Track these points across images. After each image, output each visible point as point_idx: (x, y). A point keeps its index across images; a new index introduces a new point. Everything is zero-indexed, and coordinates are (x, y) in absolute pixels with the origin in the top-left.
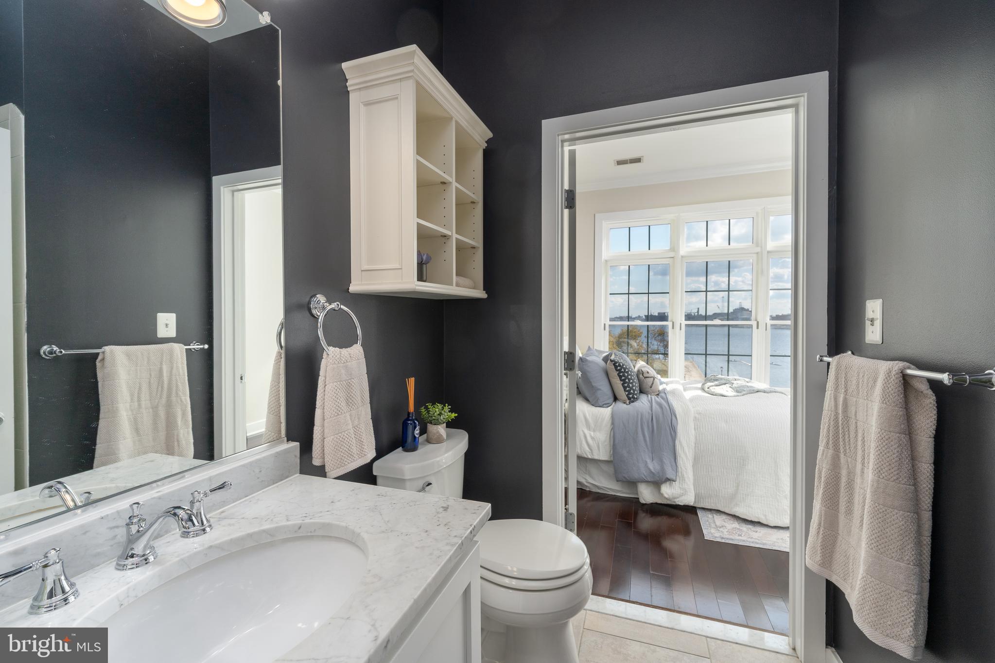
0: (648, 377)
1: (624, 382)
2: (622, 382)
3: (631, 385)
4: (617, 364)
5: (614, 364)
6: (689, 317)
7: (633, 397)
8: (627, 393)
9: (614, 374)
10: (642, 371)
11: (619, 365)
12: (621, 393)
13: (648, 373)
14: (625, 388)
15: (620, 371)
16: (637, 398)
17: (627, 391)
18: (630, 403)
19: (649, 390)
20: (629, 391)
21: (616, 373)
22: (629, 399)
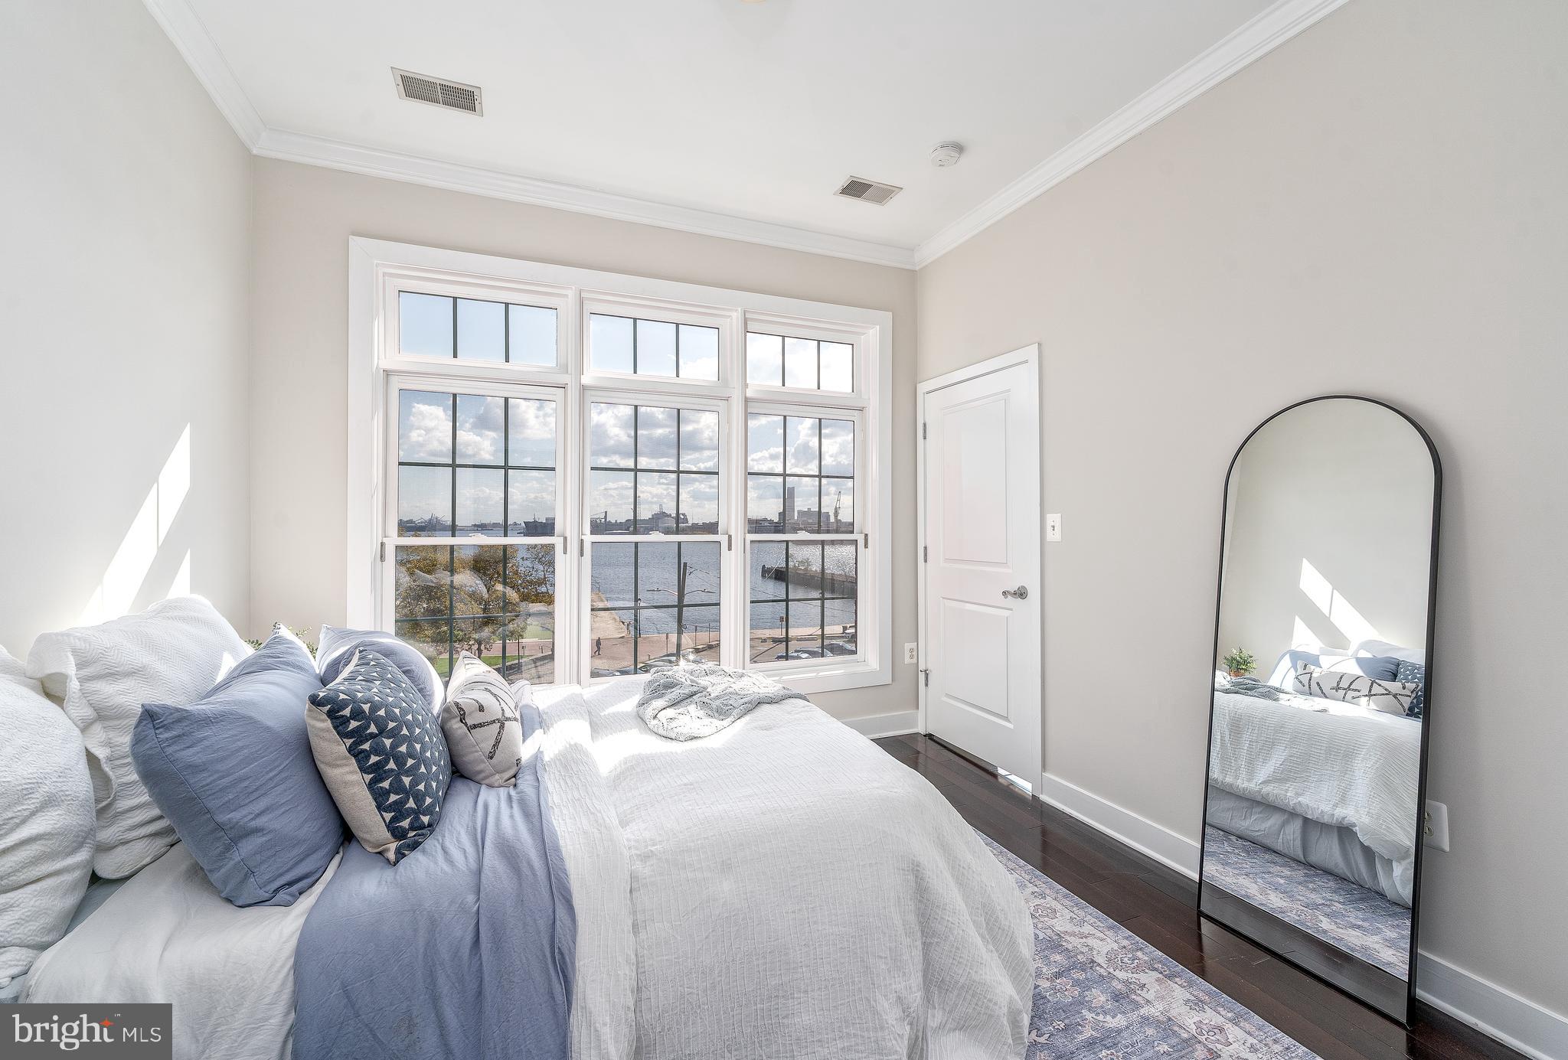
0: (481, 725)
1: (377, 772)
2: (368, 777)
3: (407, 780)
4: (347, 712)
5: (331, 714)
6: (598, 527)
7: (416, 826)
8: (388, 816)
9: (332, 748)
10: (460, 708)
11: (357, 714)
12: (369, 819)
13: (481, 709)
14: (379, 797)
15: (359, 736)
16: (430, 825)
17: (388, 809)
18: (400, 855)
19: (486, 766)
20: (398, 807)
21: (341, 748)
22: (398, 834)
